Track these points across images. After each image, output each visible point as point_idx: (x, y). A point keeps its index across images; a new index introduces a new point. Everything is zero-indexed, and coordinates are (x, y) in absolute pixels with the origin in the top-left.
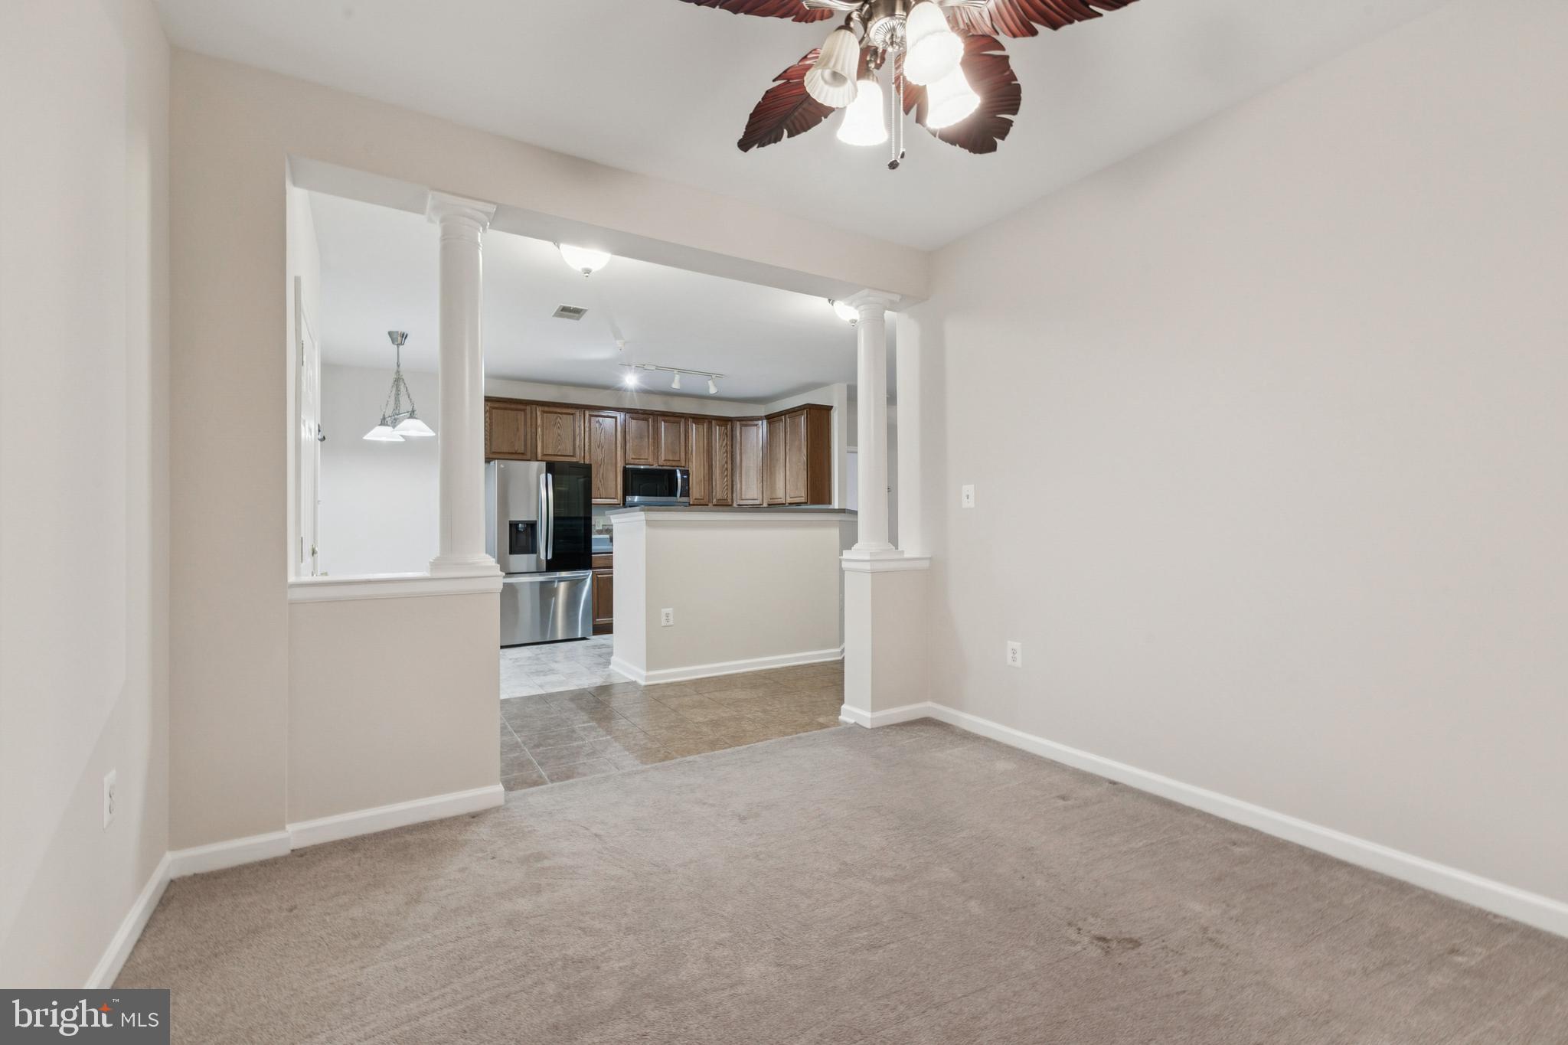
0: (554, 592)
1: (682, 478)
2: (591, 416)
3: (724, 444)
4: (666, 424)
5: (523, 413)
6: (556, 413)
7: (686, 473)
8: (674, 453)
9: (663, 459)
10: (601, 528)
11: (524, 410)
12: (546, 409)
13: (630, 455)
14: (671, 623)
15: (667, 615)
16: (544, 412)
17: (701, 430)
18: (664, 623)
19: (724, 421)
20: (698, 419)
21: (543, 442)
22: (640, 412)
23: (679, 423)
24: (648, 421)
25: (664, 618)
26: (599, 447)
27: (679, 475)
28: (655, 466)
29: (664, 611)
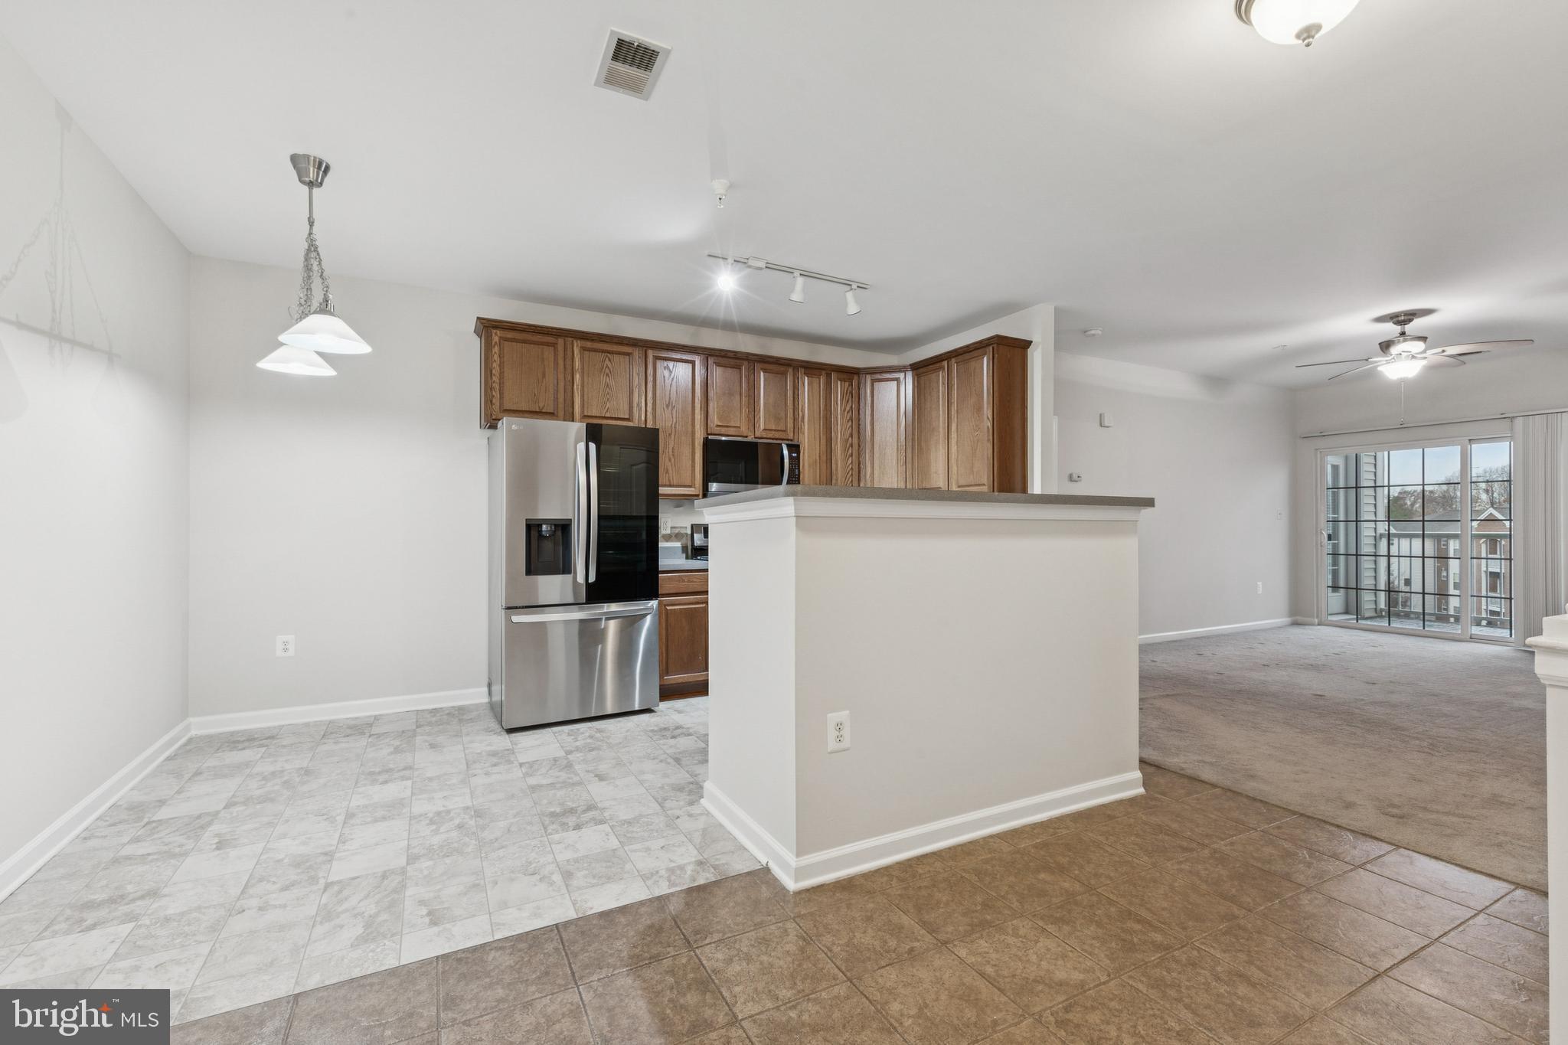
0: (599, 637)
1: (790, 457)
2: (656, 358)
3: (848, 408)
4: (767, 374)
5: (552, 348)
6: (603, 351)
7: (794, 448)
8: (778, 419)
9: (762, 427)
10: (669, 532)
11: (554, 345)
12: (589, 344)
13: (715, 420)
14: (846, 743)
15: (839, 726)
16: (584, 349)
17: (816, 385)
18: (832, 745)
19: (850, 374)
20: (812, 368)
21: (582, 396)
22: (731, 355)
23: (784, 374)
24: (740, 369)
25: (832, 734)
26: (667, 406)
27: (786, 452)
28: (751, 439)
29: (833, 717)
